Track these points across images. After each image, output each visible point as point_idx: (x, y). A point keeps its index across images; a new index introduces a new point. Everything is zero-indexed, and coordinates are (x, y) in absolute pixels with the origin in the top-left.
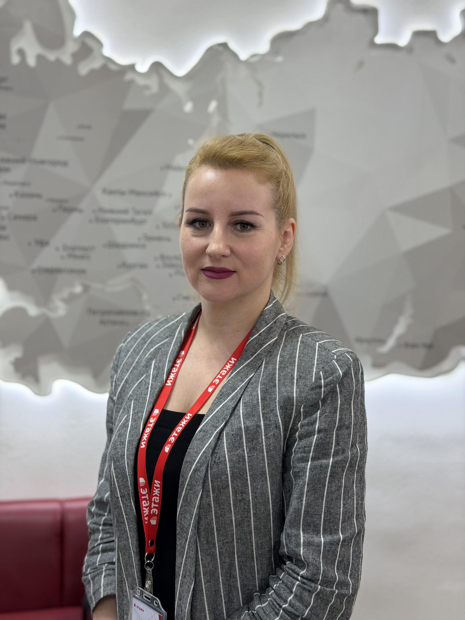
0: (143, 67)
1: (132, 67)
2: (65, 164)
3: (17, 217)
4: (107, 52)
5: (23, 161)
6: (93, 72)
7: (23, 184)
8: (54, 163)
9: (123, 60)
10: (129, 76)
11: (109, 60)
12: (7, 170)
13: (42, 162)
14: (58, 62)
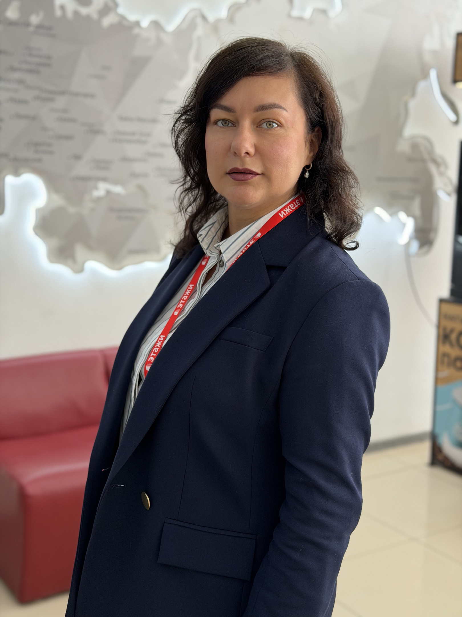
0: (145, 23)
1: (137, 24)
2: (92, 96)
3: (60, 137)
4: (121, 10)
5: (63, 93)
6: (112, 27)
7: (65, 111)
8: (86, 95)
9: (132, 17)
10: (136, 31)
11: (123, 18)
12: (52, 100)
13: (77, 94)
14: (88, 17)
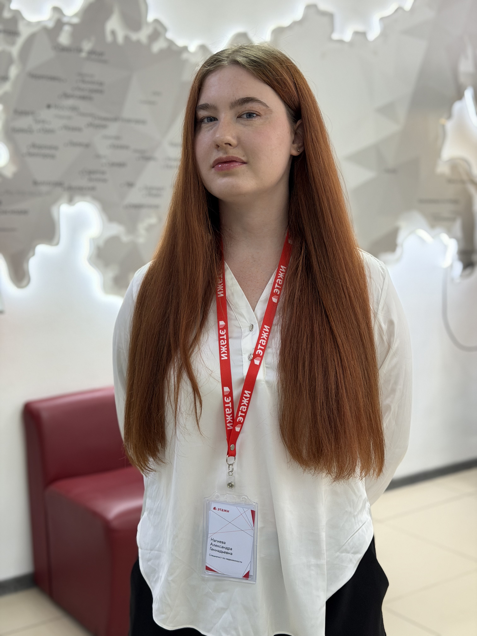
0: (192, 48)
1: (185, 49)
2: (143, 122)
4: (170, 35)
5: (115, 119)
6: (162, 51)
7: (117, 138)
8: (138, 122)
9: (180, 43)
10: (185, 56)
11: (171, 43)
12: (104, 127)
13: (129, 121)
14: (138, 42)
